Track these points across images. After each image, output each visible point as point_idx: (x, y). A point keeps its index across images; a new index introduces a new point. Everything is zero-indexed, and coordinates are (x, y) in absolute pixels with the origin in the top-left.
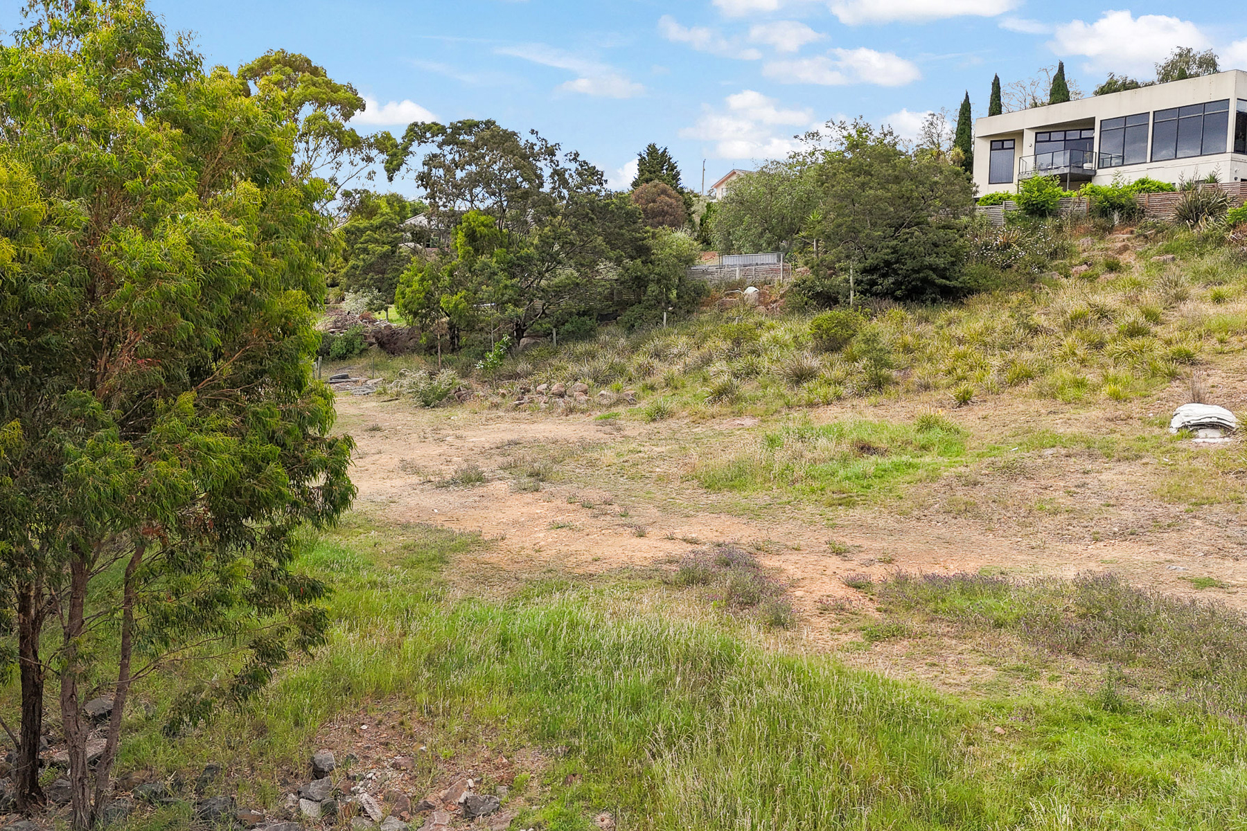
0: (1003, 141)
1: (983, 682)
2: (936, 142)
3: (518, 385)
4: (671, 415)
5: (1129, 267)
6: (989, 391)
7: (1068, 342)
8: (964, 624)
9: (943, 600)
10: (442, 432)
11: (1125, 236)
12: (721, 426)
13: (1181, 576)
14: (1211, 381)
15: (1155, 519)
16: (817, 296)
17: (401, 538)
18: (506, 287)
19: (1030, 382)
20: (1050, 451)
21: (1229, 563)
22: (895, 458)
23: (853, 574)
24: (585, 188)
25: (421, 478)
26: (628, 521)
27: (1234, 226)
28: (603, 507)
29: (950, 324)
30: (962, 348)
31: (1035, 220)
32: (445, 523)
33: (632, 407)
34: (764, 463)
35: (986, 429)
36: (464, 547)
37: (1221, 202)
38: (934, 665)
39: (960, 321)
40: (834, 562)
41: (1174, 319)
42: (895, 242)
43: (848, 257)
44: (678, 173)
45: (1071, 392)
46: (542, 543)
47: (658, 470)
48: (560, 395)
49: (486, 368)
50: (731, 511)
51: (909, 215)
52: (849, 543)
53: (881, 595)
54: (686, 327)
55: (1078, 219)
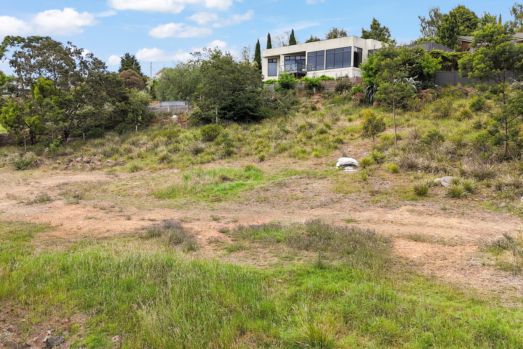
0: (273, 59)
1: (273, 263)
2: (247, 59)
3: (66, 159)
4: (141, 169)
5: (319, 109)
6: (271, 155)
7: (299, 136)
8: (265, 243)
9: (257, 234)
10: (28, 180)
11: (318, 97)
12: (164, 173)
13: (342, 219)
14: (349, 150)
15: (332, 200)
16: (203, 119)
17: (8, 228)
18: (59, 113)
19: (286, 151)
20: (294, 177)
21: (358, 213)
22: (236, 182)
23: (222, 227)
24: (96, 70)
25: (18, 201)
26: (122, 214)
27: (354, 94)
28: (110, 209)
29: (255, 130)
30: (260, 139)
31: (286, 90)
32: (31, 220)
33: (123, 167)
34: (183, 186)
35: (271, 170)
36: (42, 230)
37: (350, 85)
38: (255, 259)
39: (259, 129)
40: (214, 224)
41: (335, 128)
42: (233, 97)
43: (215, 103)
44: (140, 67)
45: (301, 155)
46: (81, 226)
47: (136, 192)
48: (88, 162)
49: (50, 151)
50: (169, 207)
51: (238, 86)
52: (220, 216)
53: (233, 234)
54: (146, 132)
55: (301, 90)
